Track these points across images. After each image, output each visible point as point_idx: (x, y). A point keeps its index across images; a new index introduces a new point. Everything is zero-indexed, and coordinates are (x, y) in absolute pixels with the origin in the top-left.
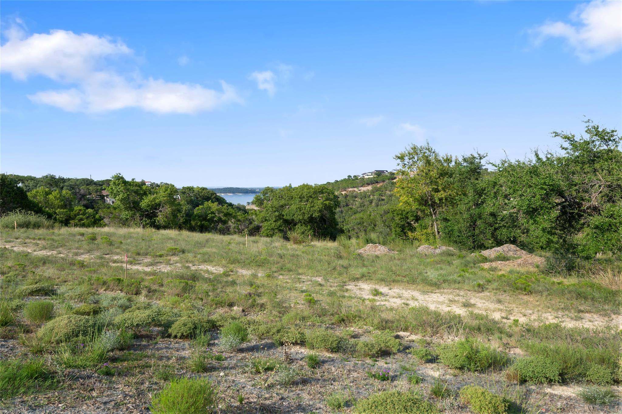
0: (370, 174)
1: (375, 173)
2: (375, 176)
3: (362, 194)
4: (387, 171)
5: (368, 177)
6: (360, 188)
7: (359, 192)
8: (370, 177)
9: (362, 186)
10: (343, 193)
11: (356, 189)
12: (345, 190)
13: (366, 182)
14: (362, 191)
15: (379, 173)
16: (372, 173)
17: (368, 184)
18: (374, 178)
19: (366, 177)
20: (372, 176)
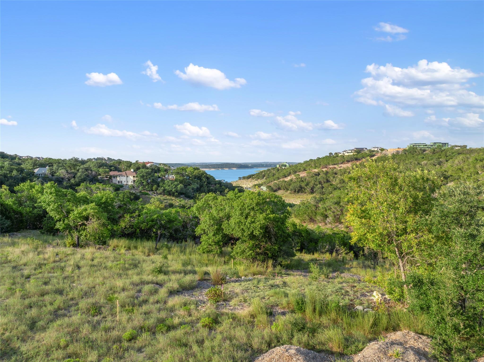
0: (350, 151)
1: (355, 151)
2: (355, 154)
3: (342, 171)
4: (366, 149)
5: (348, 154)
6: (340, 165)
7: (339, 169)
8: (350, 154)
9: (342, 163)
10: (324, 170)
11: (336, 166)
12: (326, 167)
13: (346, 159)
14: (342, 168)
15: (359, 151)
16: (352, 150)
17: (348, 161)
18: (354, 155)
19: (346, 154)
20: (352, 154)
